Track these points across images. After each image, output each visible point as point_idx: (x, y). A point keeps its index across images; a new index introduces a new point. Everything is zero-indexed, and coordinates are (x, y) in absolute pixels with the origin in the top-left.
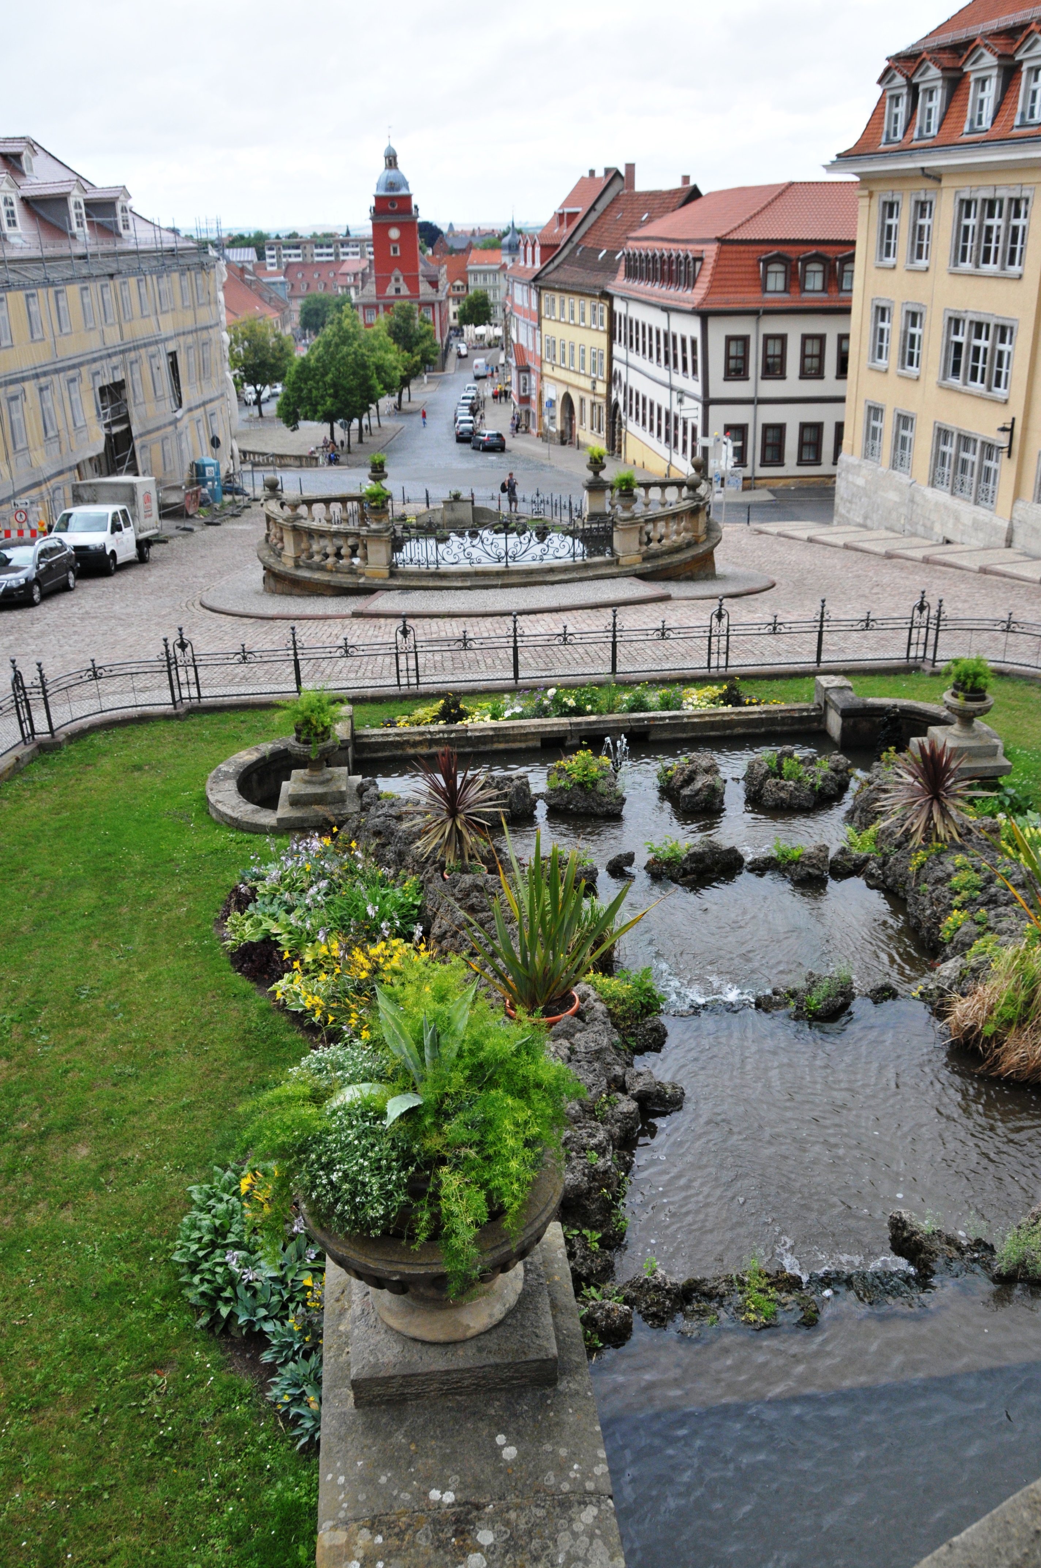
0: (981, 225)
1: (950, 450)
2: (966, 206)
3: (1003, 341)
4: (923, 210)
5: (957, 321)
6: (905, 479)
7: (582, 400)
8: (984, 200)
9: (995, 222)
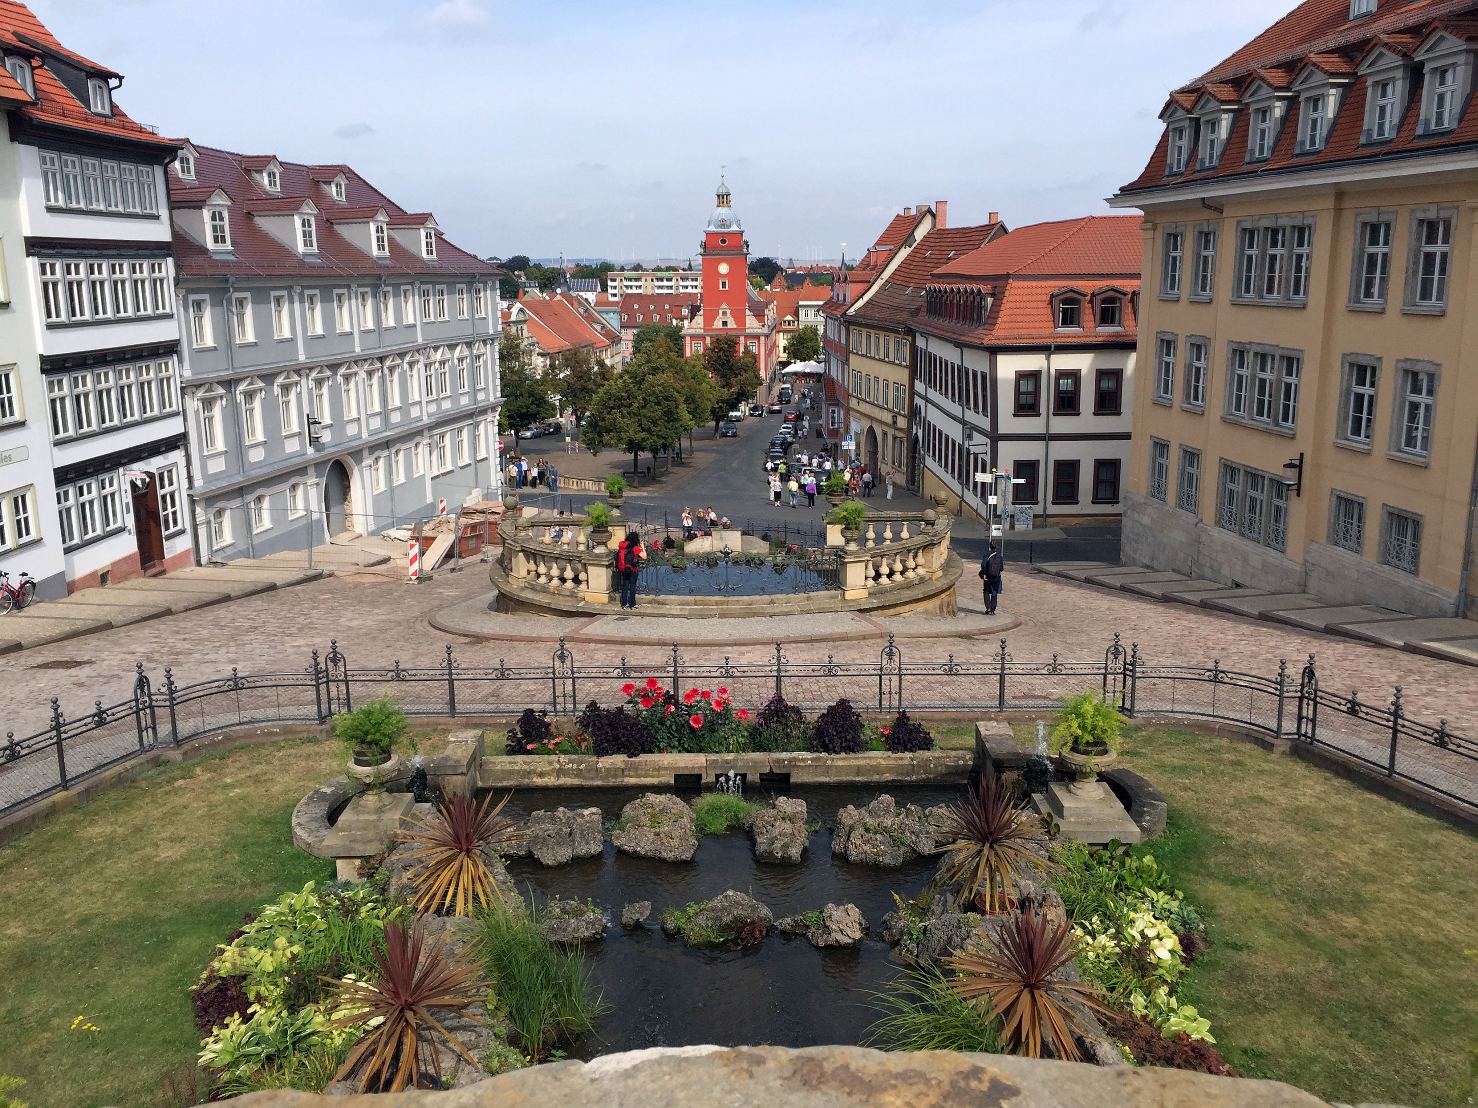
0: (1263, 255)
1: (1237, 487)
2: (1249, 235)
3: (1289, 373)
4: (1207, 242)
5: (1242, 353)
6: (1192, 518)
7: (885, 434)
8: (1267, 229)
9: (1279, 251)
